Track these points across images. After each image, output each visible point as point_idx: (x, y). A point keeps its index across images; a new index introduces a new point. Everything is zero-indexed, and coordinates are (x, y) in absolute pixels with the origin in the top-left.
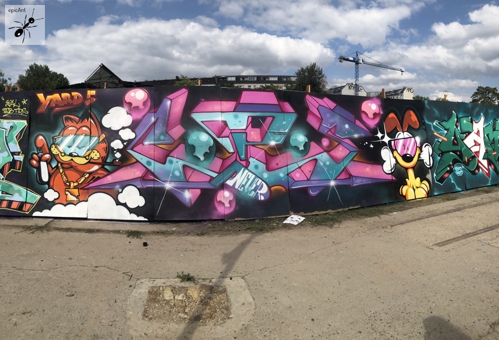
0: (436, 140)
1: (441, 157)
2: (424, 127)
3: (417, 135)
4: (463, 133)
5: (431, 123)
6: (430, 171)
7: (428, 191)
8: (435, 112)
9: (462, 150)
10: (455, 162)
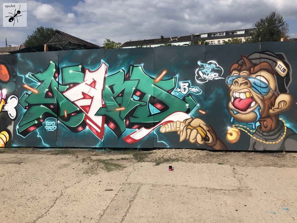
0: (25, 92)
1: (28, 109)
2: (14, 80)
3: (5, 88)
4: (66, 85)
5: (23, 76)
6: (13, 122)
7: (7, 142)
8: (29, 64)
9: (60, 103)
10: (47, 115)
